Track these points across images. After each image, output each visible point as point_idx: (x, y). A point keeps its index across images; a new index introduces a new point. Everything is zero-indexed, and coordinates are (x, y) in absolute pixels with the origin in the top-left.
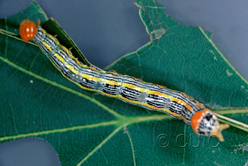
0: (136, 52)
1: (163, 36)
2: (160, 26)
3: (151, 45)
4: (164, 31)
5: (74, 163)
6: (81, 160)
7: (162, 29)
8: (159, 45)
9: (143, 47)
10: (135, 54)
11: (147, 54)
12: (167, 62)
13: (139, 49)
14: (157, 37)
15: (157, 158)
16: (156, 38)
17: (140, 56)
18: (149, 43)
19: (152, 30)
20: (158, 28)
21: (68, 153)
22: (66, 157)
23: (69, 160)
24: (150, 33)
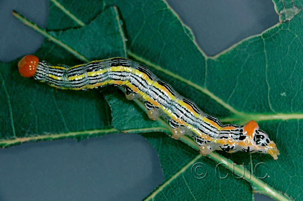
0: (261, 35)
1: (295, 16)
2: (292, 4)
3: (280, 27)
4: (296, 11)
5: (178, 166)
6: (186, 164)
7: (294, 7)
8: (290, 28)
9: (270, 29)
10: (260, 37)
11: (274, 37)
12: (298, 49)
13: (265, 32)
14: (288, 17)
15: (280, 166)
16: (287, 19)
17: (266, 40)
18: (278, 25)
19: (282, 9)
20: (290, 6)
21: (171, 155)
22: (169, 159)
23: (172, 162)
24: (279, 12)
